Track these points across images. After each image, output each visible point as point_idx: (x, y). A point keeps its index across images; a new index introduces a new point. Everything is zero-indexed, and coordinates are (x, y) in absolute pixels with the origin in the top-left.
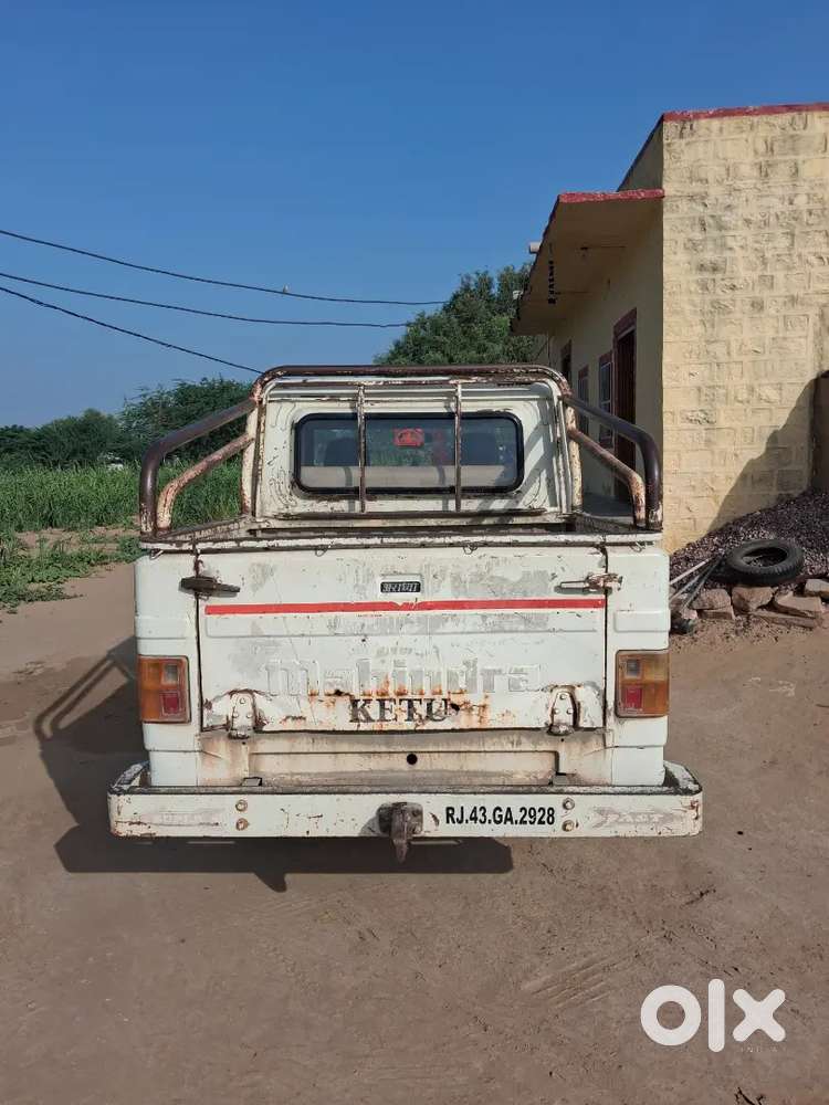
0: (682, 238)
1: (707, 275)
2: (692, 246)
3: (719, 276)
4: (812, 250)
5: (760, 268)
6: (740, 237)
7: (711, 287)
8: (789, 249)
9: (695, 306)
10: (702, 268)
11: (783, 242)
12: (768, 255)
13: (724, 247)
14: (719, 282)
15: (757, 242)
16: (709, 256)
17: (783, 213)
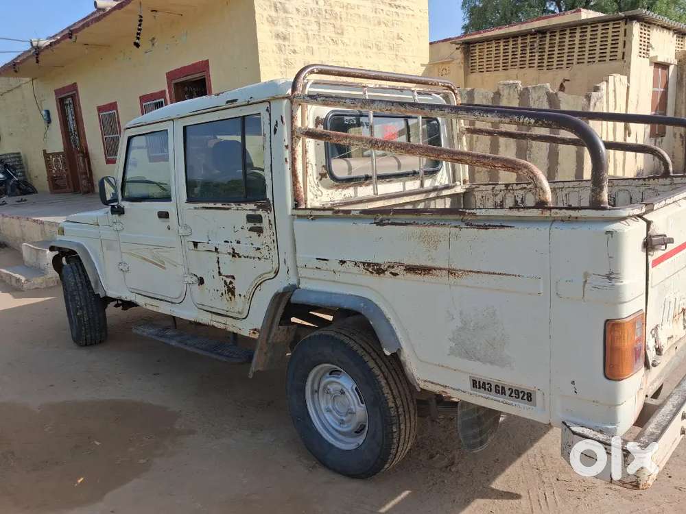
0: (265, 14)
1: (281, 42)
2: (272, 21)
3: (287, 43)
4: (329, 34)
5: (306, 41)
6: (295, 19)
7: (283, 49)
8: (319, 32)
9: (277, 62)
10: (278, 36)
11: (315, 27)
12: (310, 33)
13: (288, 24)
14: (287, 47)
15: (303, 24)
16: (281, 29)
17: (314, 9)
